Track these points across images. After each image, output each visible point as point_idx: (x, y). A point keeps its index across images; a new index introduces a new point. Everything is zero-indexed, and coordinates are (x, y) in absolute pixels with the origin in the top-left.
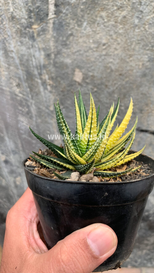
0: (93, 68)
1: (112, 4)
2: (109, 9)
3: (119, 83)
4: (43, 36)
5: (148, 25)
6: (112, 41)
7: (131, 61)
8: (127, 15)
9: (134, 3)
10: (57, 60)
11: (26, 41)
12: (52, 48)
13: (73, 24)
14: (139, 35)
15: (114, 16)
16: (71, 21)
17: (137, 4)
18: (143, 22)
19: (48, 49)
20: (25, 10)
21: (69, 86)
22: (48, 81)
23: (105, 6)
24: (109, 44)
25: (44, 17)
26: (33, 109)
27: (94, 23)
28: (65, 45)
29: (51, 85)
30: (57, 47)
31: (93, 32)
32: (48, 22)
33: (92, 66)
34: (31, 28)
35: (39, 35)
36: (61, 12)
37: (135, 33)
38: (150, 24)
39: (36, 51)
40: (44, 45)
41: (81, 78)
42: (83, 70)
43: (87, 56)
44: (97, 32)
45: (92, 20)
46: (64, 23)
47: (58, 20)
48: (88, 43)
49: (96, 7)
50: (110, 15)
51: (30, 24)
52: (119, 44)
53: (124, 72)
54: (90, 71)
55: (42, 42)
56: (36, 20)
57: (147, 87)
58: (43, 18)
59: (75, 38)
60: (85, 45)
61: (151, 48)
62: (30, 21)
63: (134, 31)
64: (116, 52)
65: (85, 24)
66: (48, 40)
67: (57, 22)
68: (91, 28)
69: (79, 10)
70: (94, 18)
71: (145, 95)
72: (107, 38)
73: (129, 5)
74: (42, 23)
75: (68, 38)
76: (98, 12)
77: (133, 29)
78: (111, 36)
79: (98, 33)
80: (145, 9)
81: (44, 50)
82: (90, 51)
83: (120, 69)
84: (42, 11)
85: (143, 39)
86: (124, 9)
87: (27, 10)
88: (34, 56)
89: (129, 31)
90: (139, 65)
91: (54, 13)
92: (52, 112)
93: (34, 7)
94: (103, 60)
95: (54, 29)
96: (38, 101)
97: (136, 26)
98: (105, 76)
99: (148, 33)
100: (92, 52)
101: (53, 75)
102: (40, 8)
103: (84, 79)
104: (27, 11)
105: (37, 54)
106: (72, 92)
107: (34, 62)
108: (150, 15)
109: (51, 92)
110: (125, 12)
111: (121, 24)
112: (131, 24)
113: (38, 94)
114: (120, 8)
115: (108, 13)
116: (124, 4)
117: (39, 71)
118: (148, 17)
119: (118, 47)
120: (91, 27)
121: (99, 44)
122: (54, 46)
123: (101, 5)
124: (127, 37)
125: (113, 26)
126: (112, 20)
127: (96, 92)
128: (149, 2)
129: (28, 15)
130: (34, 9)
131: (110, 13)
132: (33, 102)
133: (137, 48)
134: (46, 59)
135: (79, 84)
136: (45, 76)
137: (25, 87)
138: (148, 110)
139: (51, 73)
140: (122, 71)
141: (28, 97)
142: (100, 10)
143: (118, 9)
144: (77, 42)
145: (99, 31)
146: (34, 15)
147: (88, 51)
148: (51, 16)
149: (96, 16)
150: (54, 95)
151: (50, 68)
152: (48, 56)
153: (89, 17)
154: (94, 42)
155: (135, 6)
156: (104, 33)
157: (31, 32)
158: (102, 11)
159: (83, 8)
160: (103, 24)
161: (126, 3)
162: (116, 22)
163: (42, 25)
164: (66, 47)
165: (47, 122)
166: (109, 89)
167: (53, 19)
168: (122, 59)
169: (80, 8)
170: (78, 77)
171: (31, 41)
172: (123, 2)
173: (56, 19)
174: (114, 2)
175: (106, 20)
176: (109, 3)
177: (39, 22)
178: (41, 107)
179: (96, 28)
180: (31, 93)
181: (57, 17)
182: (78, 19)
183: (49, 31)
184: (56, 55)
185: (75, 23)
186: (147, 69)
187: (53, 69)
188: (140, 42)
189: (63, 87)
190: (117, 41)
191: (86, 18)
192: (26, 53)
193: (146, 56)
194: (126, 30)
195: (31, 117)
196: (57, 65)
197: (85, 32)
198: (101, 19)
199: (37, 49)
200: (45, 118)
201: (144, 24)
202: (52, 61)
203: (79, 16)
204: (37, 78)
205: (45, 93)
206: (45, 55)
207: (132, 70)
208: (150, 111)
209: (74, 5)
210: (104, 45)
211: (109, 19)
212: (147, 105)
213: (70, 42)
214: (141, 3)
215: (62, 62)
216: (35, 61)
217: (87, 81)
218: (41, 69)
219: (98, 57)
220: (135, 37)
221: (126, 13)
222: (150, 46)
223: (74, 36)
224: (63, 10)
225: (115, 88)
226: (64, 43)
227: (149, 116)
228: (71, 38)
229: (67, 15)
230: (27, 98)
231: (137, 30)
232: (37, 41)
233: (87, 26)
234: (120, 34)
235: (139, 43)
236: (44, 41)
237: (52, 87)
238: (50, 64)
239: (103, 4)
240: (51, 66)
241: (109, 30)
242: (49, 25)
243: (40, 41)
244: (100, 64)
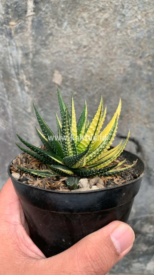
0: (73, 70)
1: (93, 5)
2: (91, 10)
3: (100, 88)
4: (21, 34)
5: (130, 29)
6: (93, 43)
7: (112, 65)
8: (109, 18)
9: (116, 6)
10: (35, 60)
11: (2, 38)
12: (31, 47)
13: (53, 23)
14: (121, 39)
15: (95, 18)
16: (51, 20)
17: (119, 7)
18: (125, 26)
19: (25, 48)
20: (2, 5)
21: (47, 88)
22: (26, 81)
23: (86, 6)
24: (90, 46)
25: (23, 13)
26: (10, 110)
27: (75, 23)
28: (44, 45)
29: (29, 86)
30: (35, 46)
31: (74, 33)
32: (26, 19)
33: (72, 69)
34: (8, 25)
35: (16, 32)
36: (40, 10)
37: (117, 37)
38: (132, 28)
39: (13, 49)
40: (22, 43)
41: (61, 80)
42: (63, 72)
43: (67, 58)
44: (78, 33)
45: (73, 20)
46: (43, 21)
47: (38, 18)
48: (68, 44)
49: (77, 6)
50: (92, 16)
51: (7, 20)
52: (100, 47)
53: (104, 77)
54: (70, 74)
55: (20, 40)
56: (13, 16)
57: (128, 93)
58: (21, 14)
59: (55, 38)
60: (65, 46)
61: (133, 54)
62: (6, 17)
63: (116, 34)
64: (97, 56)
65: (65, 24)
66: (26, 38)
67: (36, 20)
68: (72, 29)
69: (59, 9)
70: (75, 18)
71: (126, 101)
72: (88, 40)
73: (112, 8)
74: (21, 20)
75: (47, 38)
76: (79, 12)
77: (114, 32)
78: (92, 38)
79: (79, 35)
80: (127, 13)
81: (22, 48)
82: (70, 53)
83: (101, 73)
84: (20, 7)
85: (124, 44)
86: (105, 11)
87: (4, 4)
88: (11, 54)
89: (110, 34)
90: (120, 70)
91: (33, 10)
92: (30, 114)
93: (12, 2)
94: (84, 62)
95: (33, 27)
96: (15, 102)
97: (118, 29)
98: (85, 79)
99: (130, 37)
100: (72, 54)
101: (31, 75)
102: (18, 4)
103: (63, 82)
104: (4, 7)
105: (14, 53)
106: (51, 94)
107: (11, 61)
108: (132, 20)
109: (28, 93)
110: (107, 14)
111: (102, 27)
112: (113, 27)
113: (15, 94)
114: (102, 10)
115: (89, 15)
116: (106, 6)
117: (17, 71)
118: (130, 22)
119: (99, 50)
120: (72, 27)
121: (79, 46)
122: (32, 45)
123: (82, 5)
124: (108, 41)
125: (94, 27)
126: (94, 21)
127: (76, 95)
128: (132, 6)
129: (5, 10)
130: (11, 4)
131: (91, 15)
132: (10, 103)
133: (119, 52)
134: (24, 58)
135: (59, 86)
136: (22, 76)
137: (1, 87)
138: (128, 117)
139: (29, 73)
140: (102, 75)
141: (5, 97)
142: (81, 10)
143: (100, 11)
144: (56, 42)
145: (80, 32)
146: (12, 11)
147: (67, 53)
148: (29, 13)
149: (77, 17)
150: (31, 96)
151: (27, 68)
152: (26, 55)
153: (69, 17)
154: (74, 44)
155: (118, 9)
156: (85, 35)
157: (8, 29)
158: (84, 11)
159: (63, 8)
160: (84, 25)
161: (108, 6)
162: (97, 24)
163: (20, 22)
164: (45, 47)
165: (24, 124)
166: (89, 93)
167: (32, 17)
168: (103, 63)
169: (61, 7)
170: (58, 79)
171: (8, 39)
172: (105, 4)
173: (35, 17)
174: (96, 3)
175: (87, 22)
176: (91, 4)
177: (17, 19)
178: (18, 108)
179: (77, 29)
180: (7, 94)
181: (36, 15)
182: (58, 18)
183: (27, 29)
184: (34, 55)
185: (55, 22)
186: (128, 74)
187: (31, 70)
188: (121, 46)
189: (41, 88)
190: (99, 44)
191: (66, 18)
192: (3, 51)
193: (128, 62)
194: (107, 33)
195: (7, 119)
196: (35, 65)
197: (65, 32)
198: (82, 20)
199: (15, 48)
200: (23, 120)
201: (126, 28)
202: (30, 61)
203: (59, 16)
204: (14, 78)
205: (22, 94)
206: (23, 54)
207: (113, 75)
208: (130, 117)
209: (54, 4)
210: (85, 47)
211: (90, 20)
212: (127, 111)
213: (49, 42)
214: (123, 6)
215: (41, 63)
216: (13, 60)
217: (67, 83)
218: (18, 68)
219: (78, 60)
220: (117, 41)
221: (108, 16)
222: (132, 51)
223: (54, 36)
224: (42, 7)
225: (95, 93)
226: (42, 43)
227: (128, 123)
228: (51, 38)
229: (47, 13)
230: (3, 98)
231: (119, 34)
232: (15, 38)
233: (68, 26)
234: (101, 37)
235: (121, 48)
236: (22, 39)
237: (30, 88)
238: (28, 63)
239: (84, 4)
240: (30, 66)
241: (90, 32)
242: (27, 22)
243: (18, 39)
244: (80, 67)
